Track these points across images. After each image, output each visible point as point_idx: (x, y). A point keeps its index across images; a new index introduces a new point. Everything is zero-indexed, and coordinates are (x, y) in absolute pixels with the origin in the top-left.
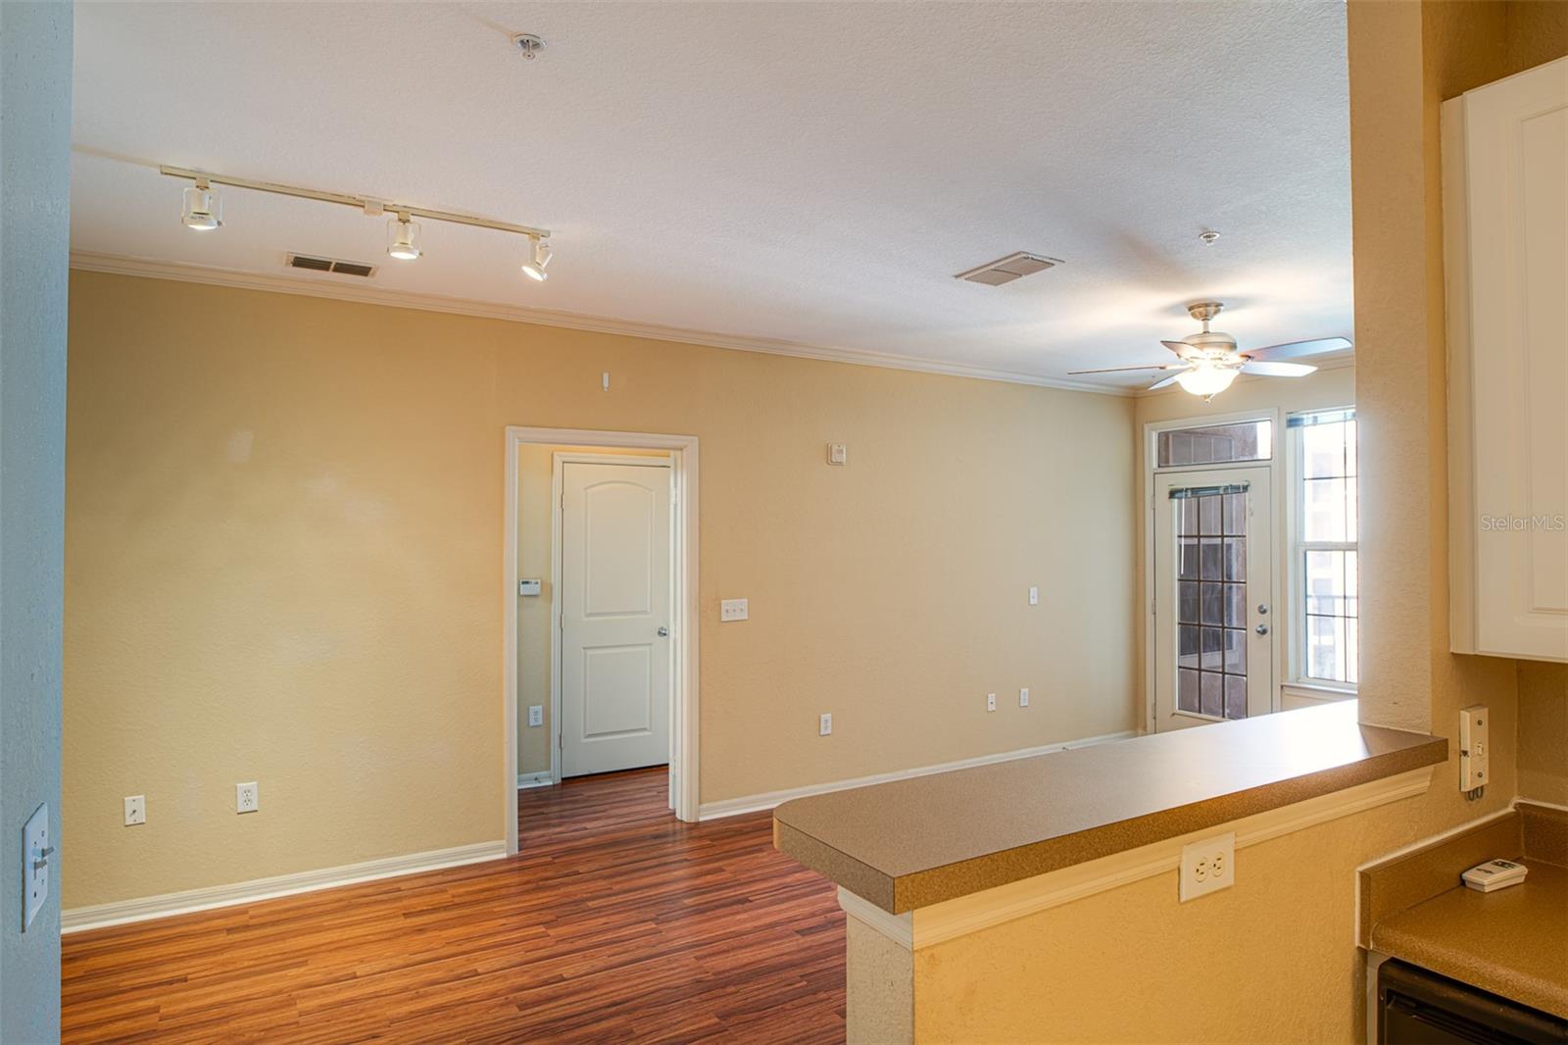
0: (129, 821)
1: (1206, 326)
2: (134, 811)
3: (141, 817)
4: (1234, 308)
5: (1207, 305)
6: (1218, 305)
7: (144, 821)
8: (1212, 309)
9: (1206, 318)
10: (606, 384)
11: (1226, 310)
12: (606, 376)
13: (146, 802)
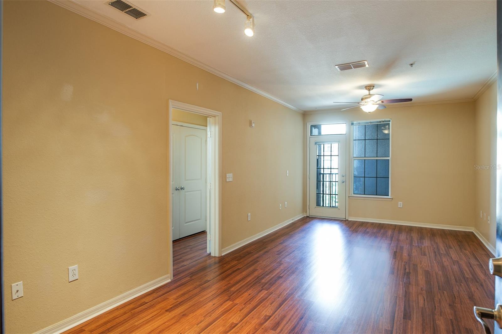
0: (15, 297)
1: (369, 92)
2: (17, 291)
3: (21, 294)
4: (377, 87)
5: (371, 86)
6: (374, 87)
7: (23, 296)
8: (372, 87)
9: (369, 90)
10: (197, 88)
11: (375, 88)
12: (197, 84)
13: (24, 285)
